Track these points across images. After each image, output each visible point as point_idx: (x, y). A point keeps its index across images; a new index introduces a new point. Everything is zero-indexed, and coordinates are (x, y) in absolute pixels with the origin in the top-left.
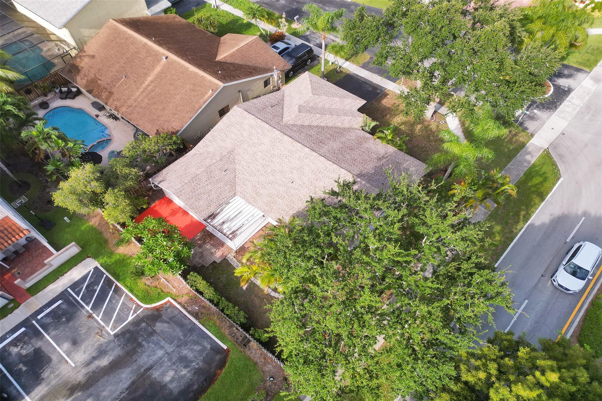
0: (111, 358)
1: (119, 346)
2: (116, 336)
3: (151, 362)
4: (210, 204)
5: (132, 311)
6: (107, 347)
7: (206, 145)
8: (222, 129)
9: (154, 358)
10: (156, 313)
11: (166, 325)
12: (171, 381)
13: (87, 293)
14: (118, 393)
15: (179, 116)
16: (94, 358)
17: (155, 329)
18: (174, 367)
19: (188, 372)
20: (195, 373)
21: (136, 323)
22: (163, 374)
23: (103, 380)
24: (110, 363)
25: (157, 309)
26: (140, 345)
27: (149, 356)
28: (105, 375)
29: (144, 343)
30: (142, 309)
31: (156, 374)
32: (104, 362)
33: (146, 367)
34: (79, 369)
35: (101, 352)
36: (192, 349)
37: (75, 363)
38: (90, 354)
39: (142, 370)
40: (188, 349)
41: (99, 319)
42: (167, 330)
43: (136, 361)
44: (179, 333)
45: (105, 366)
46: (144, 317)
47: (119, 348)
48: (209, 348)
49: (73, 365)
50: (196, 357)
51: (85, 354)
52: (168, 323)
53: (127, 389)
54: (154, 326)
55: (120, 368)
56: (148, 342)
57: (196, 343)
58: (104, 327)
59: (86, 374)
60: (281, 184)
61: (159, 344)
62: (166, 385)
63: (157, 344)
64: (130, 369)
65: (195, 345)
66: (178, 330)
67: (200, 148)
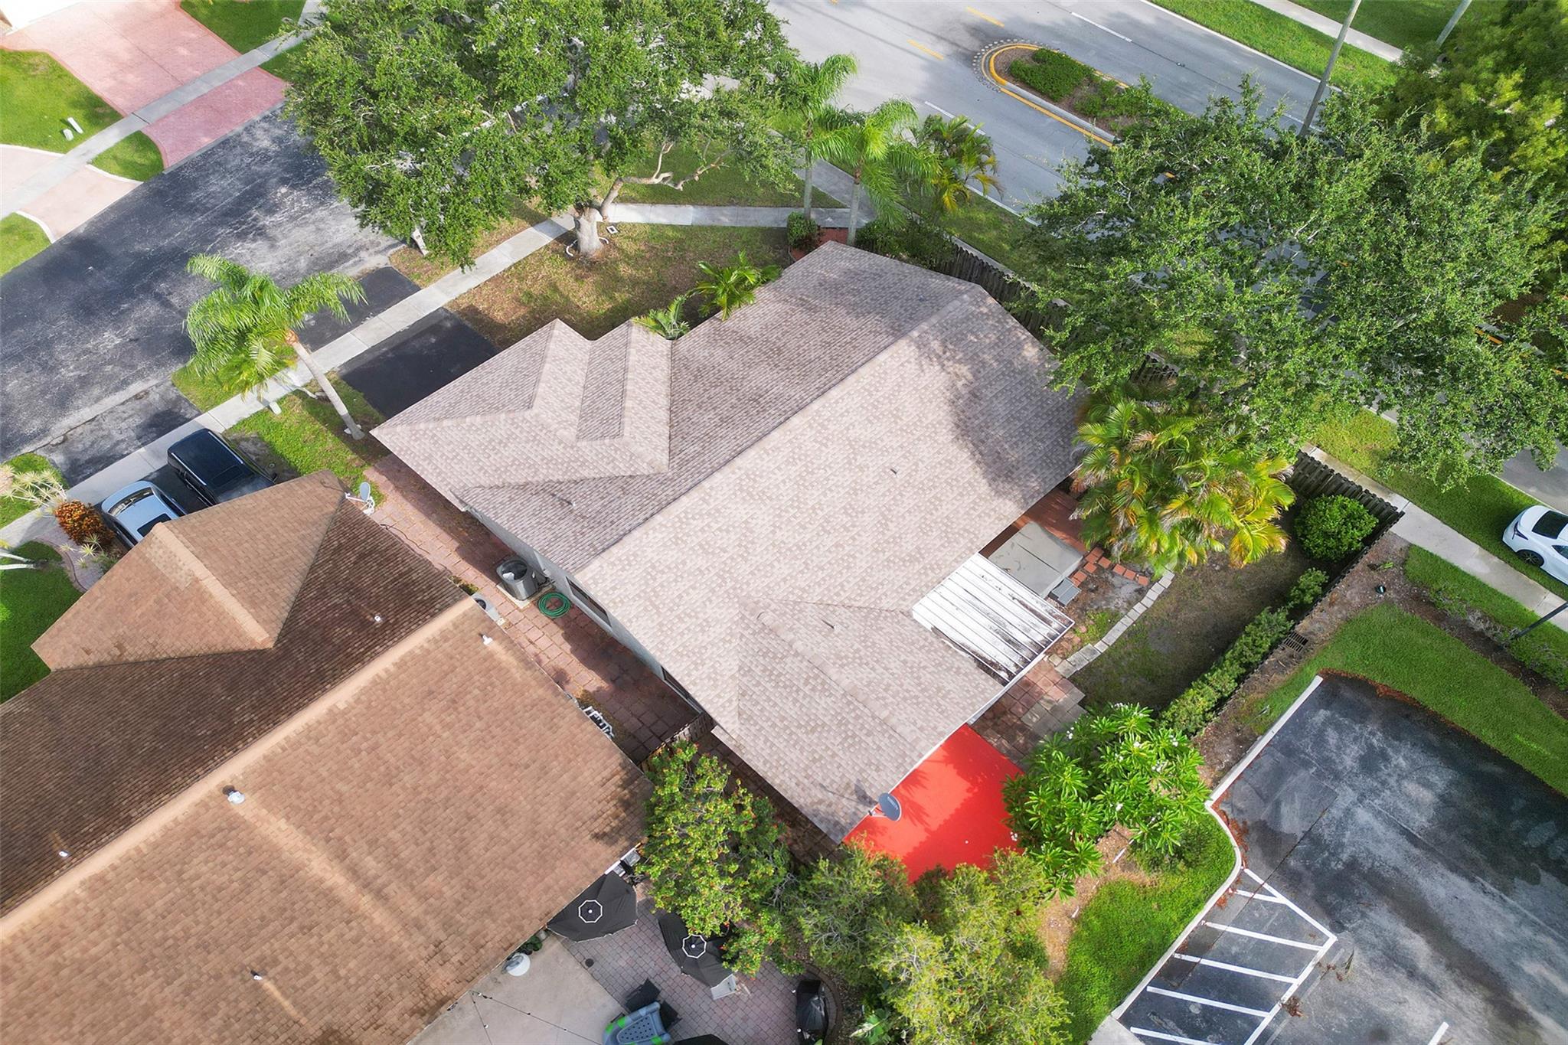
0: (1403, 930)
1: (1364, 915)
2: (1337, 927)
3: (1392, 834)
4: (949, 669)
5: (1257, 896)
6: (1374, 946)
7: (709, 677)
8: (661, 624)
9: (1379, 828)
10: (1254, 835)
11: (1285, 809)
12: (1427, 785)
13: (1217, 1031)
14: (1487, 900)
15: (557, 756)
16: (1412, 973)
17: (1300, 835)
18: (1392, 781)
19: (1397, 751)
20: (1397, 738)
21: (1291, 882)
22: (1416, 804)
23: (1466, 941)
24: (1417, 931)
25: (1242, 833)
26: (1352, 865)
27: (1378, 841)
28: (1450, 938)
29: (1345, 857)
30: (1247, 871)
31: (1420, 821)
32: (1417, 946)
33: (1407, 845)
34: (1451, 1009)
35: (1393, 959)
36: (1339, 748)
37: (1438, 1024)
38: (1403, 987)
39: (1417, 852)
40: (1338, 755)
41: (1296, 983)
42: (1297, 805)
43: (1395, 869)
44: (1301, 779)
45: (1428, 942)
46: (1271, 865)
47: (1372, 914)
48: (1328, 713)
49: (1445, 1026)
50: (1355, 739)
51: (1406, 1001)
52: (1278, 804)
53: (1472, 880)
54: (1293, 836)
55: (1424, 904)
56: (1342, 845)
57: (1320, 740)
58: (1319, 964)
59: (1461, 986)
60: (894, 499)
61: (1340, 821)
62: (1441, 797)
63: (1341, 825)
64: (1420, 880)
65: (1327, 742)
66: (1292, 781)
67: (718, 696)
